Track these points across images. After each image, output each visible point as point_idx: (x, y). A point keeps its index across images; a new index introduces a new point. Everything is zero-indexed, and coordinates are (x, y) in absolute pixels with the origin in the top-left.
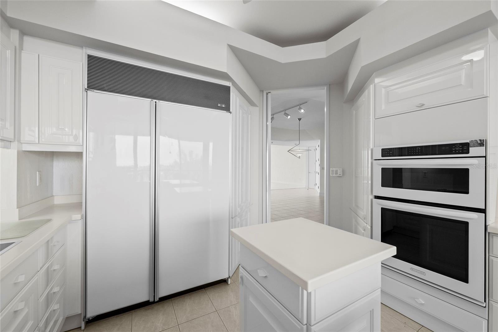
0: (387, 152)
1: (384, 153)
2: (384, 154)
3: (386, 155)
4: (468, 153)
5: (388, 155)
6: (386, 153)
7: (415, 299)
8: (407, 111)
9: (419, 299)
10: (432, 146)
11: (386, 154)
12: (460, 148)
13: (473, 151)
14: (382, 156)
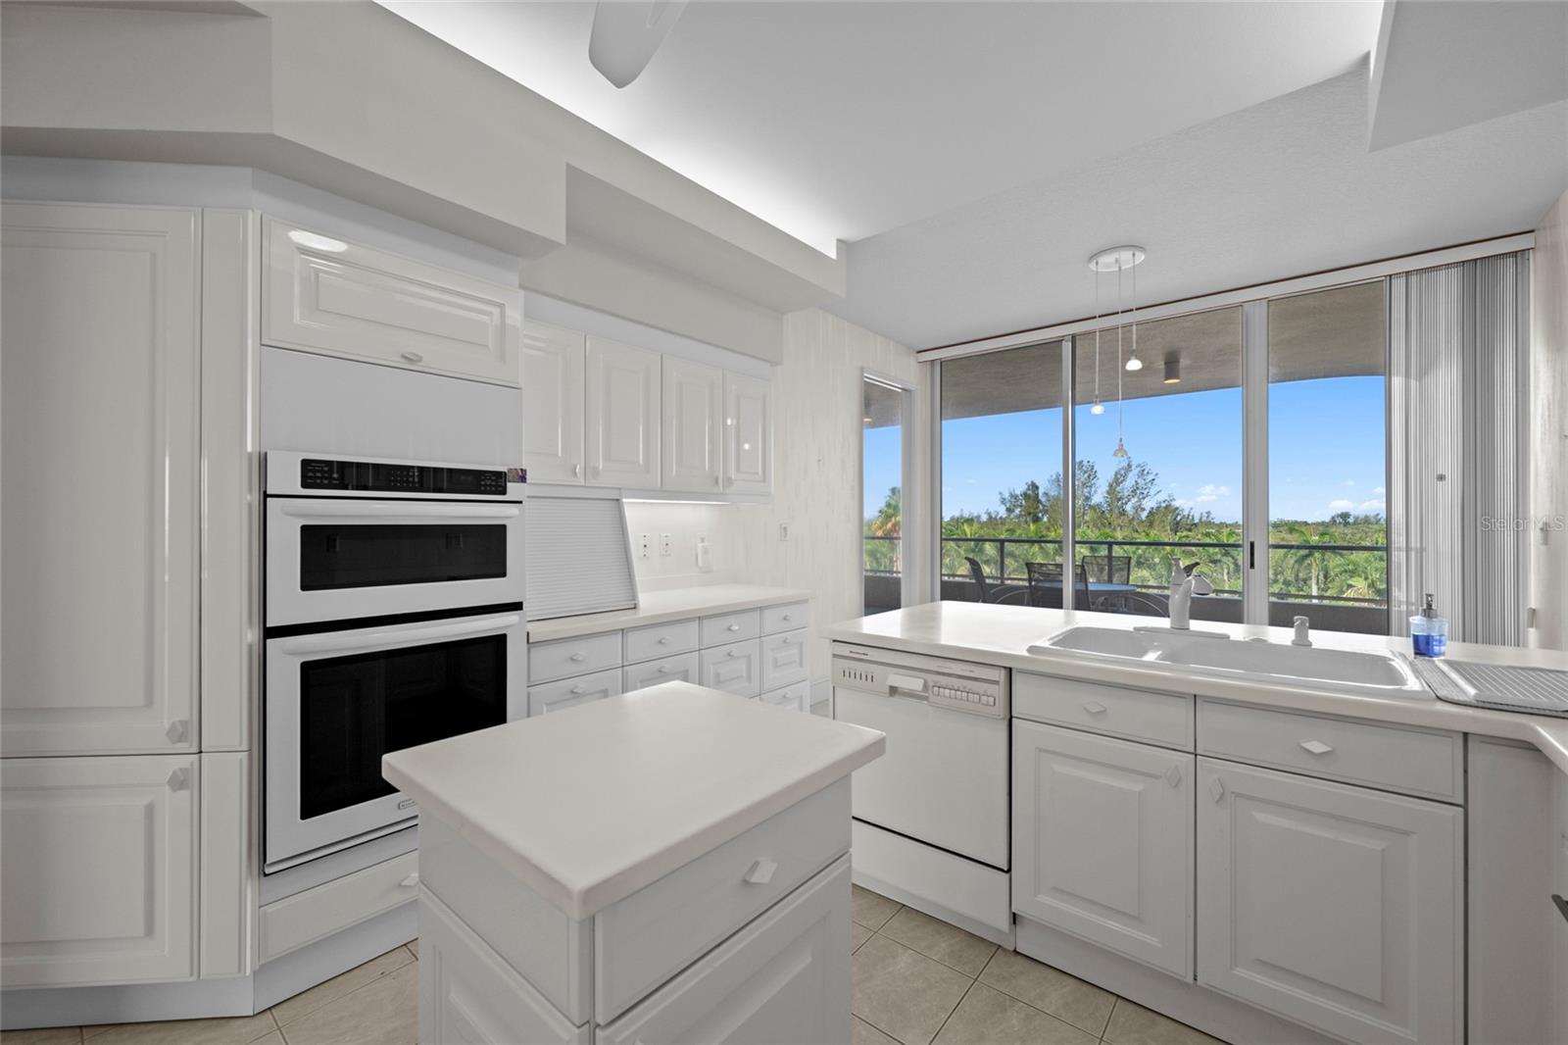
0: (322, 472)
1: (310, 474)
2: (311, 478)
3: (318, 481)
4: (504, 492)
5: (326, 482)
6: (319, 475)
7: (403, 884)
8: (385, 360)
9: (408, 877)
10: (435, 469)
11: (318, 478)
12: (493, 481)
13: (513, 489)
14: (304, 485)
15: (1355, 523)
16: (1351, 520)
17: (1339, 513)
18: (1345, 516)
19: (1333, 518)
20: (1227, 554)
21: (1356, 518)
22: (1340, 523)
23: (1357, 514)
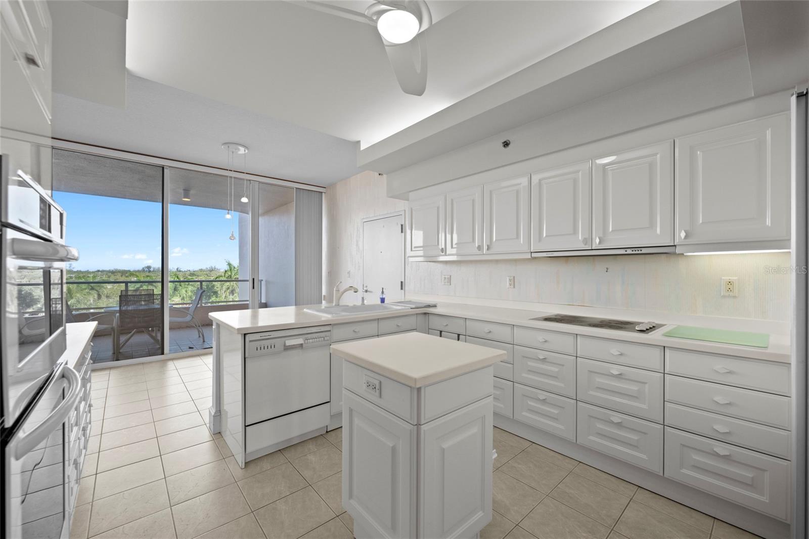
15: (153, 271)
16: (152, 269)
17: (146, 266)
18: (149, 267)
19: (143, 268)
20: (92, 289)
21: (154, 268)
22: (147, 271)
23: (154, 266)
